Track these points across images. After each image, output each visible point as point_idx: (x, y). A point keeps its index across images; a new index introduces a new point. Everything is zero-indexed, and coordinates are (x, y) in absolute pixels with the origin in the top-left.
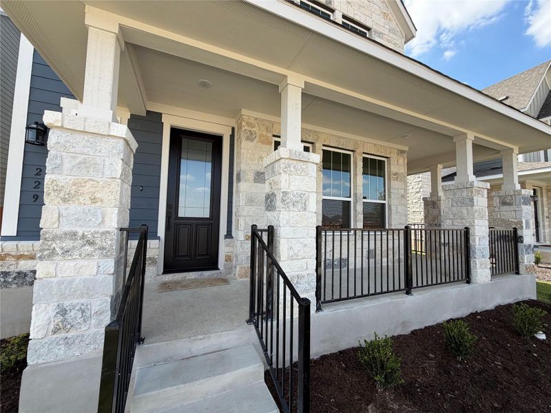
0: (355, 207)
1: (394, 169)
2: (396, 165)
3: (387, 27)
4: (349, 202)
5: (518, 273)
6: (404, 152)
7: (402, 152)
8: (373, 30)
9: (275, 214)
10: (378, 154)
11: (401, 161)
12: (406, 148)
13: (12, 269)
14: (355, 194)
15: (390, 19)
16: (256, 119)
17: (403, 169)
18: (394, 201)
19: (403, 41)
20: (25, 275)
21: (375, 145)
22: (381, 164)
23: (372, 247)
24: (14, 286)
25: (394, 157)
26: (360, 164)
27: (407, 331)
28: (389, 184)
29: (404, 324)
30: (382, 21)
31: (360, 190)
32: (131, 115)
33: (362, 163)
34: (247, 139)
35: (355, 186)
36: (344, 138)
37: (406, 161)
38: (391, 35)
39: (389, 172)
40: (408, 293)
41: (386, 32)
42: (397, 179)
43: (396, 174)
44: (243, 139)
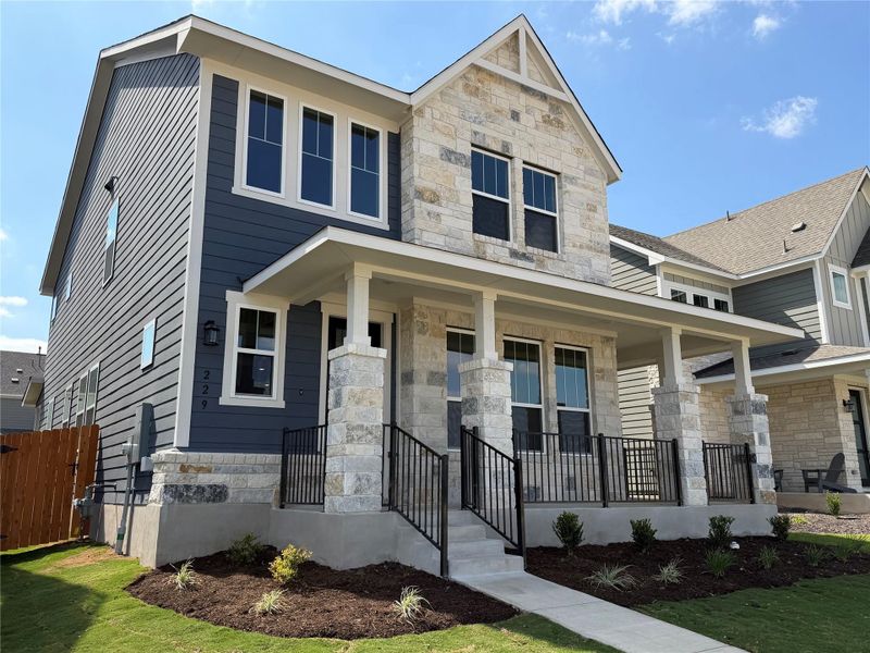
0: (547, 416)
1: (598, 364)
2: (603, 358)
3: (581, 167)
4: (539, 410)
5: (753, 502)
6: (612, 339)
7: (608, 339)
8: (563, 175)
9: (478, 416)
10: (576, 343)
11: (608, 352)
12: (614, 334)
13: (193, 482)
14: (547, 399)
15: (585, 156)
16: (428, 307)
17: (611, 364)
18: (600, 410)
19: (605, 182)
20: (204, 490)
21: (570, 331)
22: (581, 356)
23: (572, 472)
24: (194, 501)
25: (597, 346)
26: (552, 358)
27: (605, 542)
28: (593, 385)
29: (600, 534)
30: (573, 160)
31: (553, 394)
32: (291, 305)
33: (554, 357)
34: (419, 332)
35: (547, 388)
36: (530, 325)
37: (615, 353)
38: (587, 177)
39: (592, 368)
40: (604, 506)
41: (581, 175)
42: (603, 378)
43: (601, 371)
44: (415, 332)
